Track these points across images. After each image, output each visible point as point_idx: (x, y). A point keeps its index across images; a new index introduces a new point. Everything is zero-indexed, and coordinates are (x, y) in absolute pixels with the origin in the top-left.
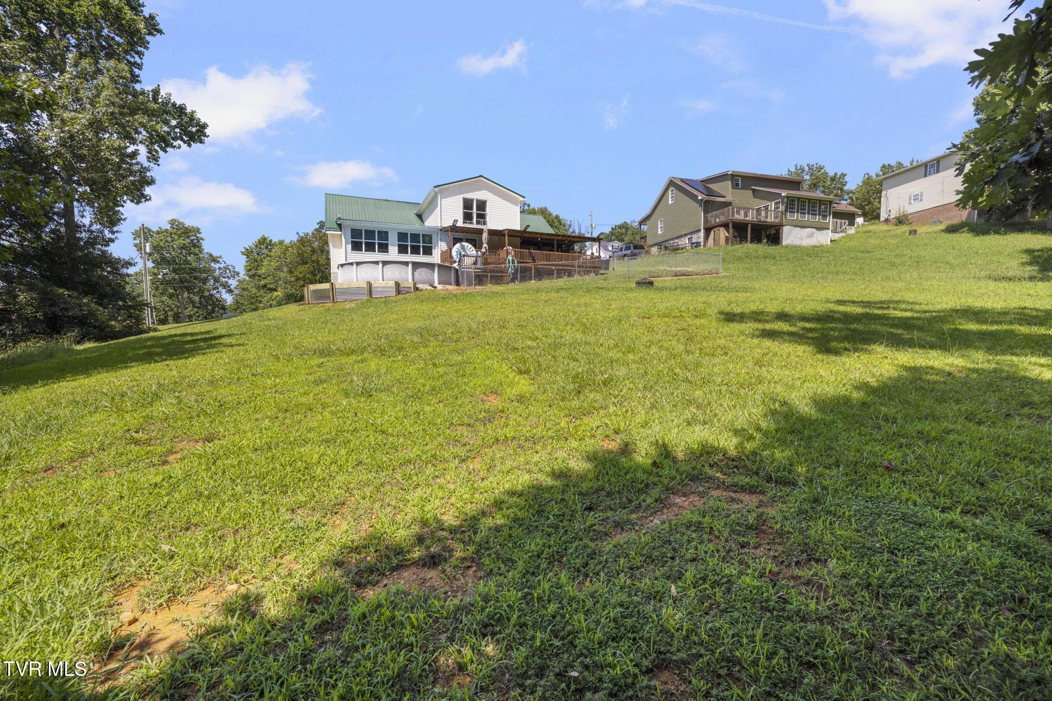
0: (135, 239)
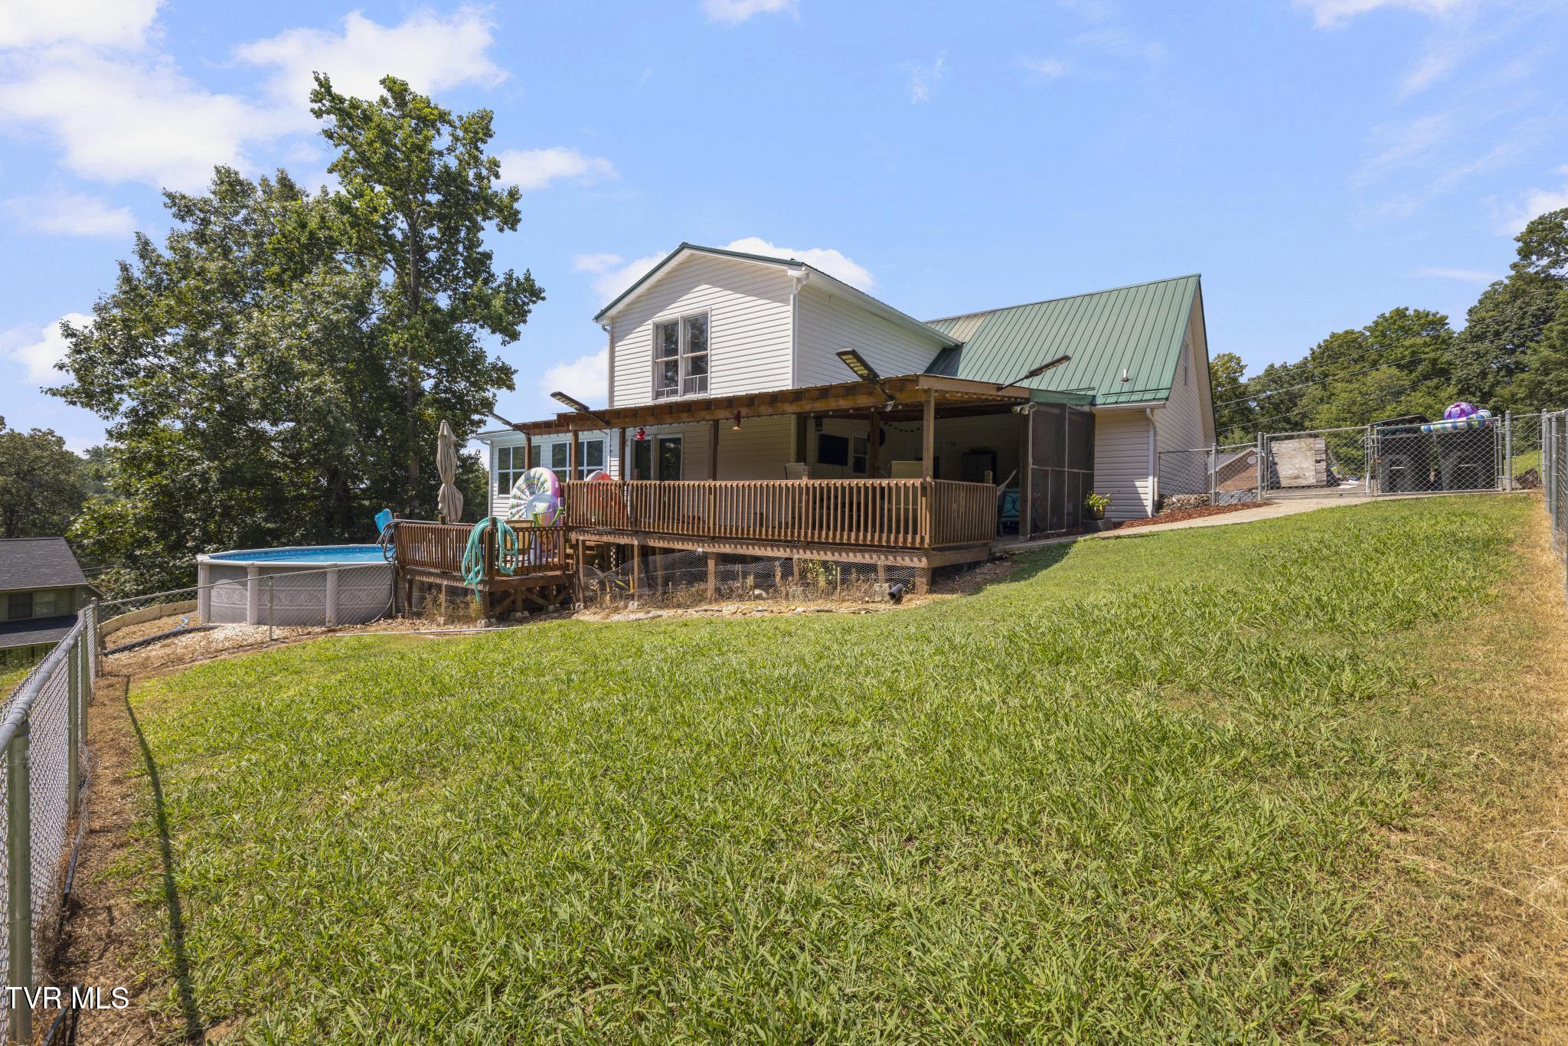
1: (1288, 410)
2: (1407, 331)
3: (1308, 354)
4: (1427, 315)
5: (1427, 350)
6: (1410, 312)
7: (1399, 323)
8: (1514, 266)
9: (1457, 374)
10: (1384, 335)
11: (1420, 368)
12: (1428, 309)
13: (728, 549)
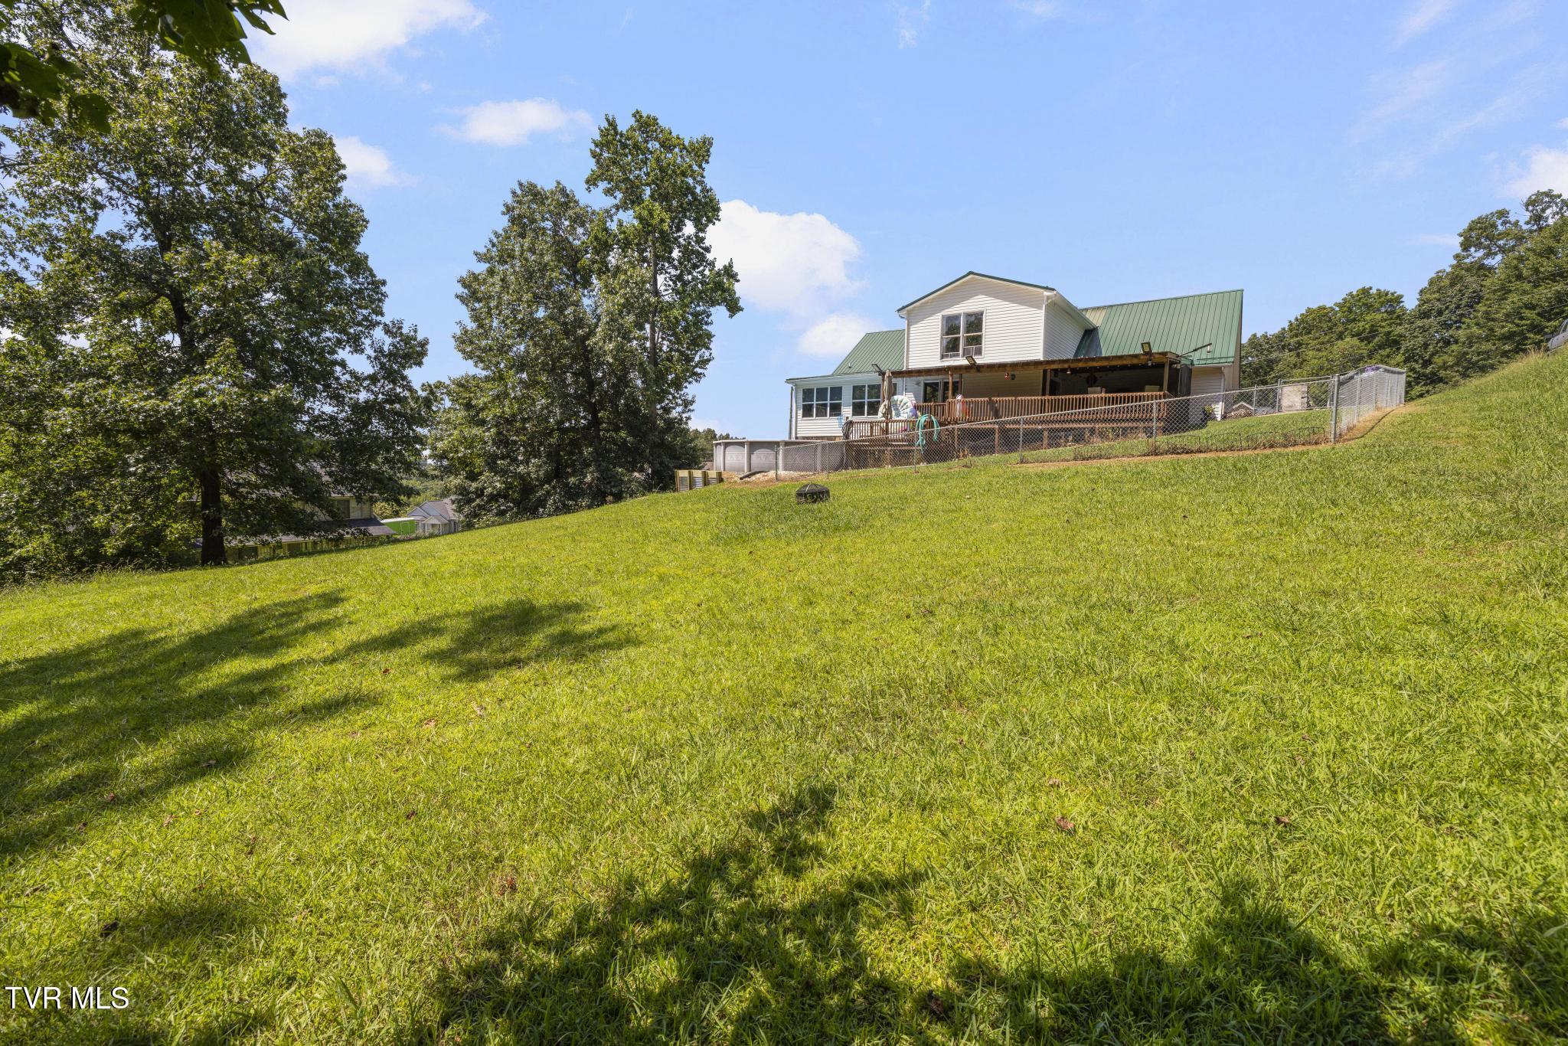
1: (1266, 374)
2: (1369, 307)
3: (1286, 325)
4: (1387, 294)
5: (1383, 324)
6: (1374, 291)
7: (1363, 301)
8: (1457, 256)
9: (1405, 345)
10: (1350, 311)
11: (1377, 339)
12: (1387, 289)
13: (1057, 426)
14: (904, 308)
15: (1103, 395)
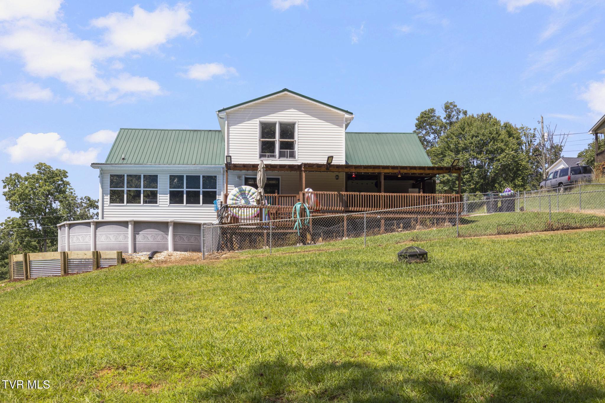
0: (5, 187)
13: (391, 216)
14: (224, 110)
15: (421, 194)
